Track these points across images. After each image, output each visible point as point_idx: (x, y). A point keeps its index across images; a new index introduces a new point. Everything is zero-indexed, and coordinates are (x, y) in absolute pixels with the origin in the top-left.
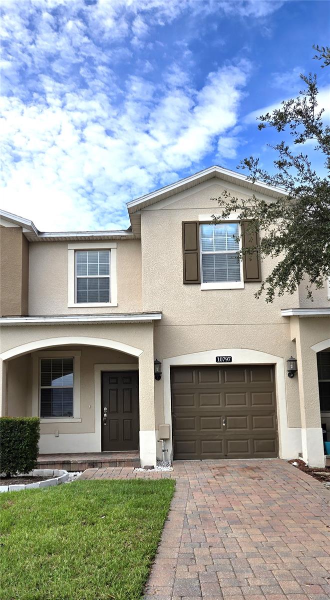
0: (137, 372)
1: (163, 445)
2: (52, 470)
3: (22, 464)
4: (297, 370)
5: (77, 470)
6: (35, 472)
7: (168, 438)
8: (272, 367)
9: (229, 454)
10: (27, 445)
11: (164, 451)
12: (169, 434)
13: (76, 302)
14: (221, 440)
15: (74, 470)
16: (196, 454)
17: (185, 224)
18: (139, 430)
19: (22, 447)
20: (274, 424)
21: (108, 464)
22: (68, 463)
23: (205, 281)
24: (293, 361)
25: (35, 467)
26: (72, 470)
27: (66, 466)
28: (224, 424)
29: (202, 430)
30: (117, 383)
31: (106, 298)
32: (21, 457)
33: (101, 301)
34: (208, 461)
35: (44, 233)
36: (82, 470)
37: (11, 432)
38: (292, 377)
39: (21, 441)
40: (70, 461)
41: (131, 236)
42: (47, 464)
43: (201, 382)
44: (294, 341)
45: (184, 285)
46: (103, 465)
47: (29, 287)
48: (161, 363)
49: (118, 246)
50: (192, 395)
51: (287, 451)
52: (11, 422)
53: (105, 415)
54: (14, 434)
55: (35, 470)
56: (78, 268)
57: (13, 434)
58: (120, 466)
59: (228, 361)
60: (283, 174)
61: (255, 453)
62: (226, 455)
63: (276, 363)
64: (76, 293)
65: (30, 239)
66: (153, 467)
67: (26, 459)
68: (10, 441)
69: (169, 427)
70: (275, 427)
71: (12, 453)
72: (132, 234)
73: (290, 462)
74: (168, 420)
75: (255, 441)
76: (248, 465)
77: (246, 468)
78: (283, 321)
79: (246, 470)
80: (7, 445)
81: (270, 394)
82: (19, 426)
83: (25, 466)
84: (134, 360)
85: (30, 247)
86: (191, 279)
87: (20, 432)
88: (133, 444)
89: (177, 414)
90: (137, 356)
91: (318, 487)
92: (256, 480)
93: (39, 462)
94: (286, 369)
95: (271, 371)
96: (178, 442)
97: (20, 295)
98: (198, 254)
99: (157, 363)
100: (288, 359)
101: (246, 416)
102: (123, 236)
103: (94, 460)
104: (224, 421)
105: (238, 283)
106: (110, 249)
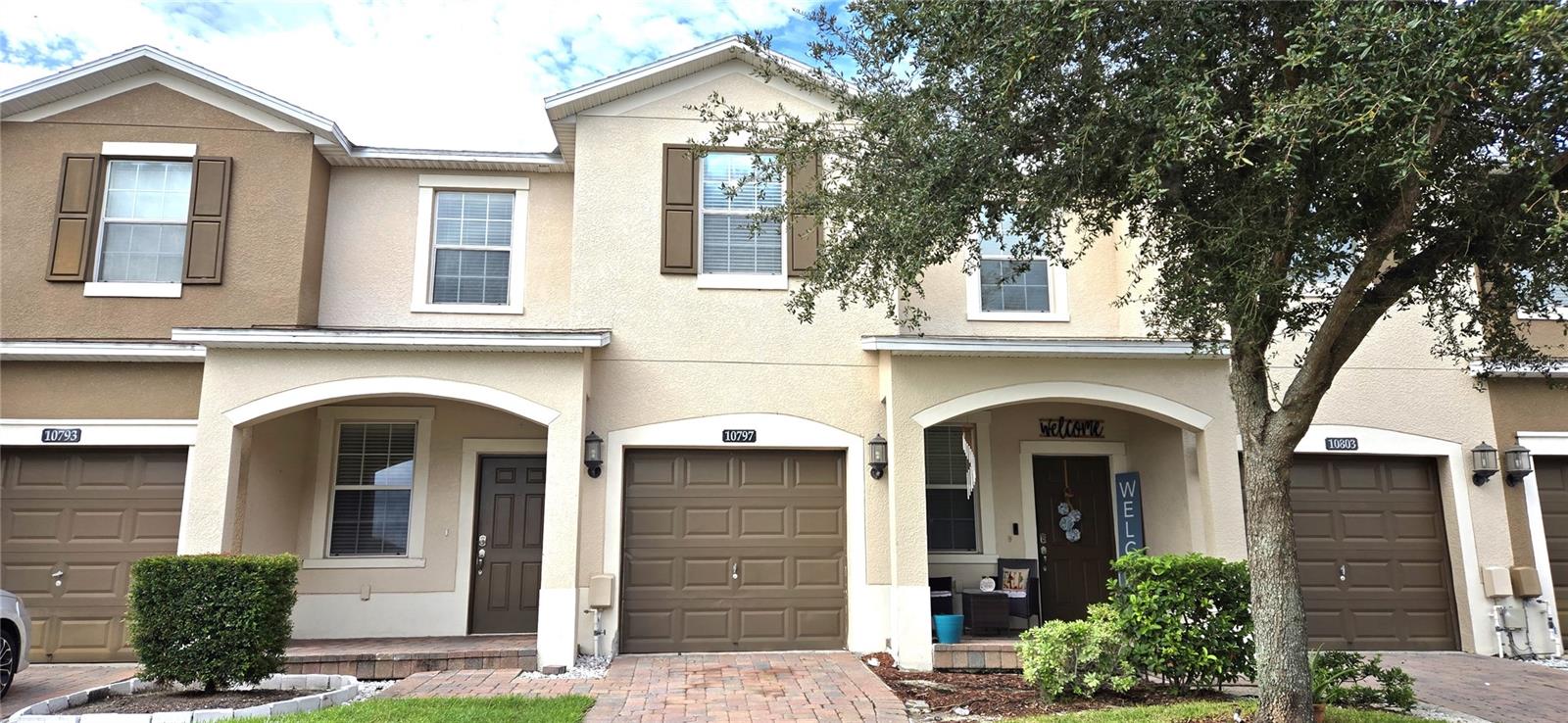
0: (543, 457)
1: (596, 620)
2: (328, 676)
3: (241, 662)
4: (887, 464)
5: (389, 676)
6: (277, 681)
7: (608, 604)
8: (841, 454)
9: (742, 640)
10: (256, 619)
11: (597, 633)
12: (610, 596)
13: (431, 300)
14: (727, 610)
15: (383, 676)
16: (671, 641)
17: (669, 149)
18: (539, 587)
19: (244, 623)
20: (841, 576)
21: (462, 663)
22: (371, 660)
23: (707, 270)
24: (880, 443)
25: (278, 669)
26: (377, 676)
27: (365, 666)
28: (735, 576)
29: (686, 588)
30: (513, 481)
31: (498, 293)
32: (241, 646)
33: (488, 301)
34: (693, 656)
35: (366, 147)
36: (401, 676)
37: (220, 588)
38: (879, 478)
39: (243, 609)
40: (374, 656)
41: (561, 166)
42: (321, 663)
43: (691, 484)
44: (884, 402)
45: (662, 277)
46: (451, 664)
47: (324, 263)
48: (601, 441)
49: (533, 185)
50: (670, 511)
51: (864, 634)
52: (222, 566)
53: (482, 552)
54: (227, 594)
55: (276, 675)
56: (439, 229)
57: (224, 593)
58: (490, 666)
59: (747, 441)
60: (823, 69)
61: (798, 639)
62: (736, 644)
63: (847, 448)
64: (432, 281)
65: (333, 159)
66: (563, 670)
67: (252, 650)
68: (217, 608)
69: (613, 581)
70: (841, 581)
71: (219, 637)
72: (562, 163)
73: (865, 659)
74: (612, 565)
75: (799, 613)
76: (773, 664)
77: (765, 671)
78: (865, 360)
79: (761, 675)
80: (207, 618)
81: (835, 511)
82: (239, 575)
83: (246, 666)
84: (540, 432)
85: (332, 177)
86: (678, 263)
87: (242, 589)
88: (525, 617)
89: (634, 551)
90: (546, 424)
91: (890, 711)
92: (769, 698)
93: (287, 658)
94: (868, 460)
95: (839, 463)
96: (632, 614)
97: (298, 280)
98: (693, 214)
99: (591, 440)
100: (871, 440)
101: (783, 558)
102: (544, 166)
103: (430, 654)
104: (735, 568)
105: (777, 277)
106: (514, 192)
